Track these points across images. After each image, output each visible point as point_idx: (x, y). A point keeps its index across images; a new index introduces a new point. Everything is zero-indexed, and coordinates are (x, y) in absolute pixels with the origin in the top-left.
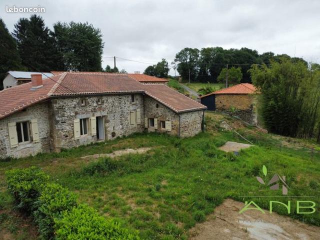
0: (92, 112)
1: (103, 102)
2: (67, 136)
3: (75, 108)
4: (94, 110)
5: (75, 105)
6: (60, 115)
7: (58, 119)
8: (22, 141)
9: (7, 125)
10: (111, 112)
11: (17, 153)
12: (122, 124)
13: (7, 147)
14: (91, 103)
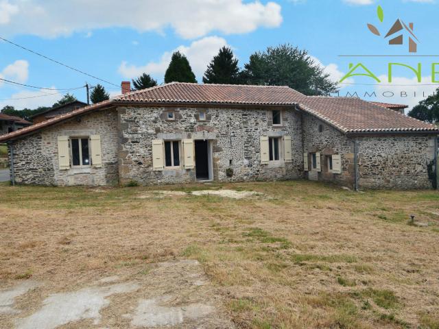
0: (186, 131)
1: (209, 118)
2: (140, 163)
3: (155, 122)
4: (191, 129)
5: (156, 118)
6: (129, 130)
7: (126, 136)
8: (79, 164)
9: (56, 139)
10: (225, 135)
11: (69, 178)
12: (248, 158)
13: (55, 168)
14: (184, 117)
